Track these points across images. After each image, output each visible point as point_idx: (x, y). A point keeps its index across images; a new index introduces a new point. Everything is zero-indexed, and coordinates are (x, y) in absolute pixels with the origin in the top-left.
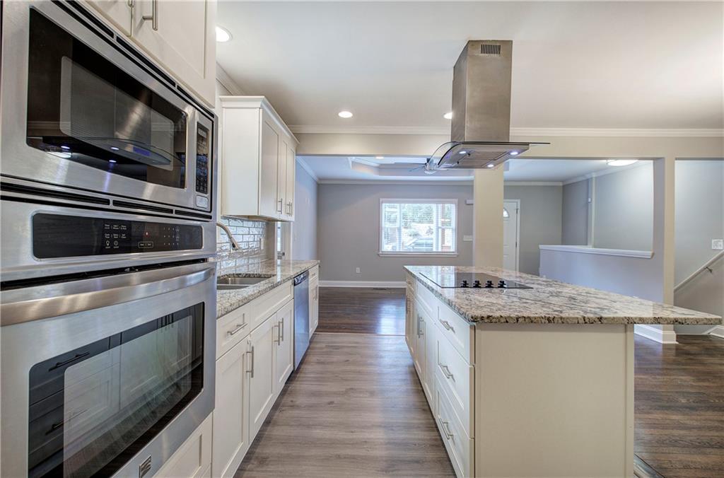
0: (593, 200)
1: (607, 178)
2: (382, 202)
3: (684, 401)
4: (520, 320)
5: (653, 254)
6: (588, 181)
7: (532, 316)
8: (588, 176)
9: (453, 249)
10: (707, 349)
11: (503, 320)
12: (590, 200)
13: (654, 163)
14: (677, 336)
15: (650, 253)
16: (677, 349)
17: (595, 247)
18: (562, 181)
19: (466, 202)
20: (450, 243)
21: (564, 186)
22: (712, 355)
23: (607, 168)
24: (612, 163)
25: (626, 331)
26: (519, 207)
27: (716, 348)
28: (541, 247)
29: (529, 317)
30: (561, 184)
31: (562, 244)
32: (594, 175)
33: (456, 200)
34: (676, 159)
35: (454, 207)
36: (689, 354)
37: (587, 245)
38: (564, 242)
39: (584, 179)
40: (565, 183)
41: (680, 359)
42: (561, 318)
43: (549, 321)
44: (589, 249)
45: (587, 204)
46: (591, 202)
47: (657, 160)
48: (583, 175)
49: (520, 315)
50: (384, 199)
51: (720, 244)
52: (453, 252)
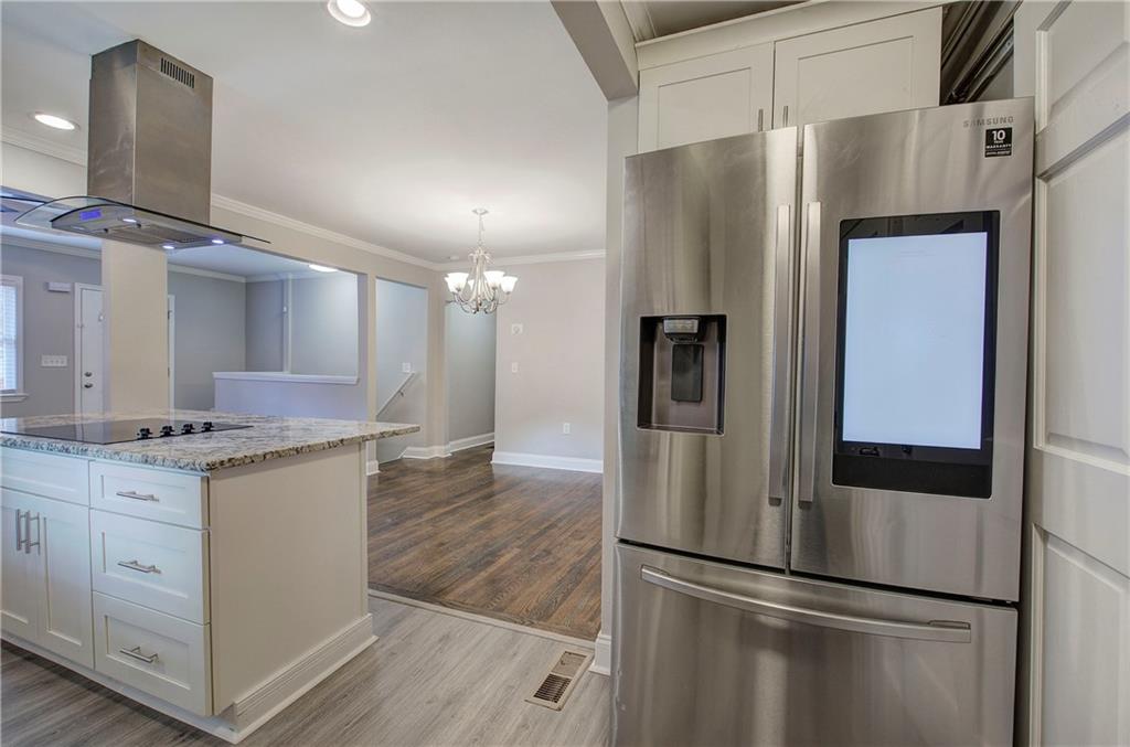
0: (289, 309)
1: (305, 283)
3: (389, 520)
4: (268, 457)
5: (358, 380)
6: (282, 283)
7: (279, 449)
8: (283, 277)
10: (401, 471)
11: (247, 461)
12: (285, 309)
13: (358, 278)
14: (380, 465)
15: (356, 378)
16: (379, 478)
17: (294, 373)
18: (246, 277)
19: (47, 284)
21: (247, 283)
22: (404, 476)
24: (313, 267)
25: (360, 450)
26: (172, 308)
27: (407, 469)
28: (216, 374)
29: (277, 452)
30: (243, 280)
32: (291, 276)
33: (20, 280)
34: (378, 278)
35: (13, 296)
36: (388, 479)
37: (281, 370)
38: (249, 367)
39: (277, 279)
40: (250, 281)
41: (382, 486)
42: (309, 446)
43: (298, 452)
44: (285, 375)
45: (282, 314)
46: (287, 312)
47: (362, 276)
48: (276, 274)
49: (267, 451)
51: (408, 369)
52: (12, 391)
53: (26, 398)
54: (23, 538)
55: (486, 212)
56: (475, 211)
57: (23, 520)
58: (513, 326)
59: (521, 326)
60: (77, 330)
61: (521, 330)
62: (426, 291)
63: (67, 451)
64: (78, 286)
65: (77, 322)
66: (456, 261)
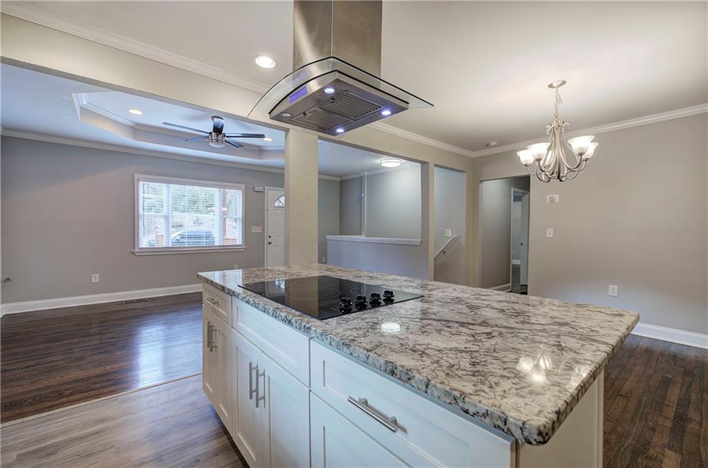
0: (365, 195)
1: (377, 175)
2: (139, 180)
5: (422, 241)
6: (361, 178)
8: (362, 174)
9: (239, 242)
12: (363, 195)
13: (422, 167)
15: (420, 240)
17: (367, 236)
18: (340, 177)
19: (254, 188)
20: (235, 235)
21: (341, 181)
23: (379, 167)
24: (384, 164)
28: (328, 237)
30: (339, 180)
31: (340, 235)
32: (366, 174)
33: (243, 186)
34: (436, 166)
35: (241, 195)
37: (361, 234)
38: (341, 233)
39: (357, 176)
40: (343, 179)
44: (362, 238)
45: (361, 199)
46: (364, 197)
47: (424, 165)
48: (358, 173)
50: (141, 176)
51: (449, 233)
52: (240, 245)
53: (246, 249)
54: (254, 387)
55: (564, 83)
56: (551, 86)
57: (254, 372)
58: (548, 197)
59: (556, 197)
60: (266, 212)
61: (557, 201)
62: (465, 174)
63: (290, 322)
64: (266, 188)
65: (266, 208)
66: (495, 146)
